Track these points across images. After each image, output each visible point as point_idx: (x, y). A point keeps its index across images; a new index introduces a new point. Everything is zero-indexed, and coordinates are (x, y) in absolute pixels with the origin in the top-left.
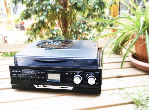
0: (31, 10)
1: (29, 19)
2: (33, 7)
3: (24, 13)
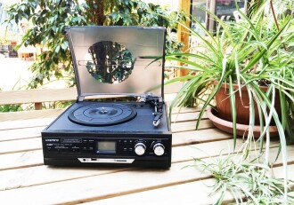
0: (41, 29)
3: (30, 34)
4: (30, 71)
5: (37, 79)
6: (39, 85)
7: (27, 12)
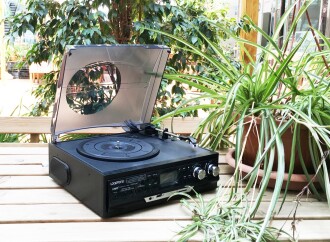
0: (49, 43)
1: (43, 63)
2: (55, 36)
3: (36, 49)
4: (34, 96)
5: (41, 106)
6: (43, 113)
7: (33, 23)
